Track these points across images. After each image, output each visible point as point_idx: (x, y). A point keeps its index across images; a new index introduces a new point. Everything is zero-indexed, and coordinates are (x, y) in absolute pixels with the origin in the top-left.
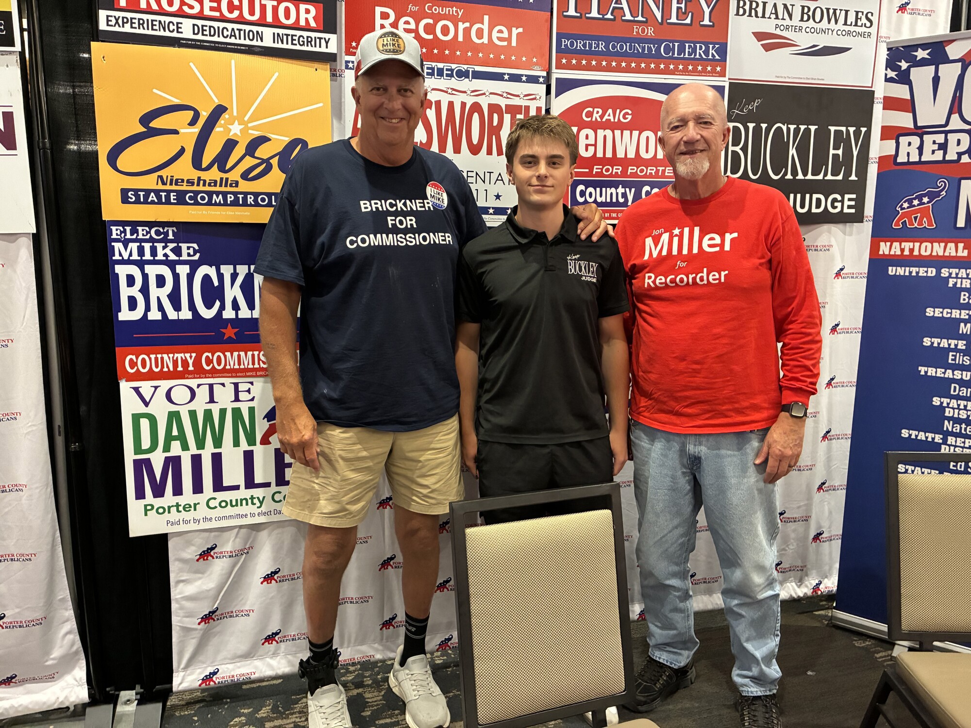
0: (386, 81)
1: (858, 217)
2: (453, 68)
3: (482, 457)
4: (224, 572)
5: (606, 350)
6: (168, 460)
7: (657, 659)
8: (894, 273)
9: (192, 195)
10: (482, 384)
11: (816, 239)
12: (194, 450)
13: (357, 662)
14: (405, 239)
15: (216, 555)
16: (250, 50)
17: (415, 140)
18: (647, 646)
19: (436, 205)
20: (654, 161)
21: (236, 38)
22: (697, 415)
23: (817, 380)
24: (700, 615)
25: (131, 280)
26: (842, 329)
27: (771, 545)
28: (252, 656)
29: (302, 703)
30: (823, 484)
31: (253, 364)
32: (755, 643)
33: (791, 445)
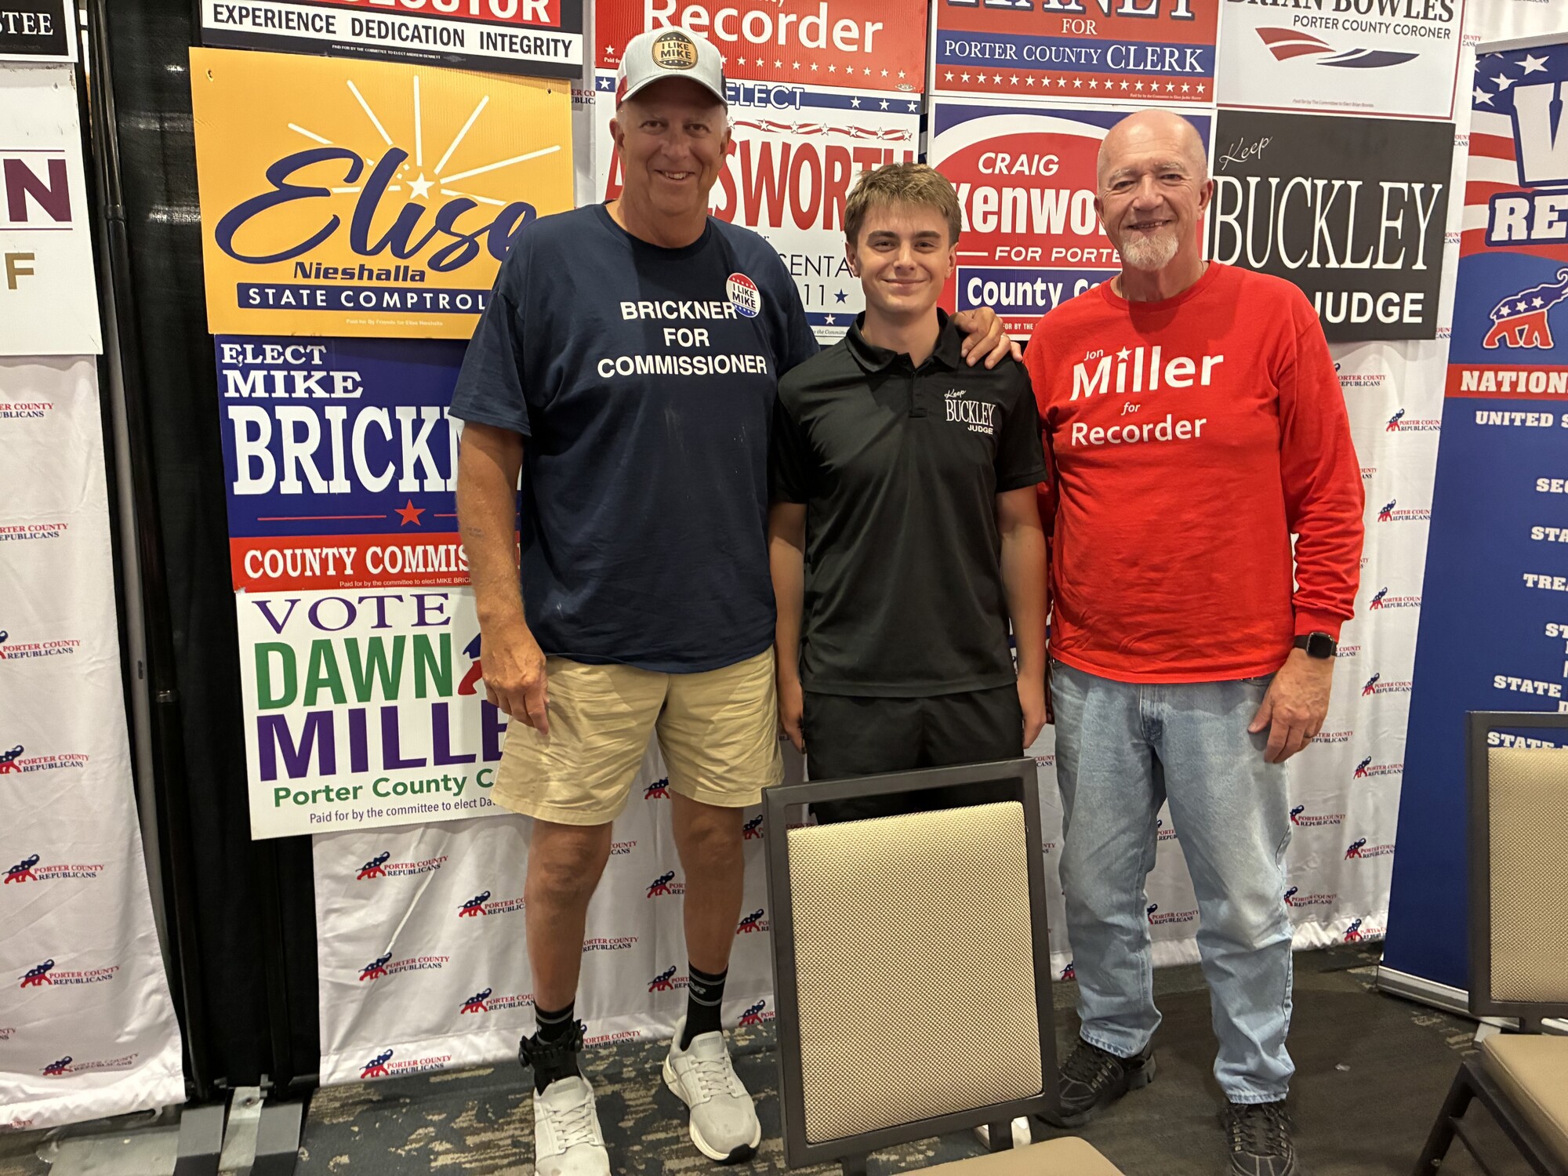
0: (665, 112)
1: (1426, 330)
2: (769, 88)
3: (812, 718)
4: (401, 897)
5: (1009, 544)
6: (312, 718)
7: (1094, 1043)
8: (1484, 421)
9: (351, 293)
10: (810, 599)
11: (1357, 366)
12: (353, 702)
13: (612, 1043)
14: (692, 364)
15: (388, 869)
16: (443, 61)
17: (710, 206)
18: (1077, 1022)
19: (742, 311)
20: (1092, 240)
21: (421, 41)
22: (1155, 654)
23: (1354, 595)
24: (1161, 973)
25: (253, 431)
26: (1398, 513)
27: (1278, 862)
28: (445, 1030)
29: (524, 1107)
30: (1366, 763)
31: (448, 565)
32: (1251, 1018)
33: (1308, 702)
